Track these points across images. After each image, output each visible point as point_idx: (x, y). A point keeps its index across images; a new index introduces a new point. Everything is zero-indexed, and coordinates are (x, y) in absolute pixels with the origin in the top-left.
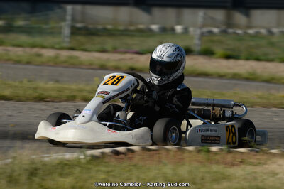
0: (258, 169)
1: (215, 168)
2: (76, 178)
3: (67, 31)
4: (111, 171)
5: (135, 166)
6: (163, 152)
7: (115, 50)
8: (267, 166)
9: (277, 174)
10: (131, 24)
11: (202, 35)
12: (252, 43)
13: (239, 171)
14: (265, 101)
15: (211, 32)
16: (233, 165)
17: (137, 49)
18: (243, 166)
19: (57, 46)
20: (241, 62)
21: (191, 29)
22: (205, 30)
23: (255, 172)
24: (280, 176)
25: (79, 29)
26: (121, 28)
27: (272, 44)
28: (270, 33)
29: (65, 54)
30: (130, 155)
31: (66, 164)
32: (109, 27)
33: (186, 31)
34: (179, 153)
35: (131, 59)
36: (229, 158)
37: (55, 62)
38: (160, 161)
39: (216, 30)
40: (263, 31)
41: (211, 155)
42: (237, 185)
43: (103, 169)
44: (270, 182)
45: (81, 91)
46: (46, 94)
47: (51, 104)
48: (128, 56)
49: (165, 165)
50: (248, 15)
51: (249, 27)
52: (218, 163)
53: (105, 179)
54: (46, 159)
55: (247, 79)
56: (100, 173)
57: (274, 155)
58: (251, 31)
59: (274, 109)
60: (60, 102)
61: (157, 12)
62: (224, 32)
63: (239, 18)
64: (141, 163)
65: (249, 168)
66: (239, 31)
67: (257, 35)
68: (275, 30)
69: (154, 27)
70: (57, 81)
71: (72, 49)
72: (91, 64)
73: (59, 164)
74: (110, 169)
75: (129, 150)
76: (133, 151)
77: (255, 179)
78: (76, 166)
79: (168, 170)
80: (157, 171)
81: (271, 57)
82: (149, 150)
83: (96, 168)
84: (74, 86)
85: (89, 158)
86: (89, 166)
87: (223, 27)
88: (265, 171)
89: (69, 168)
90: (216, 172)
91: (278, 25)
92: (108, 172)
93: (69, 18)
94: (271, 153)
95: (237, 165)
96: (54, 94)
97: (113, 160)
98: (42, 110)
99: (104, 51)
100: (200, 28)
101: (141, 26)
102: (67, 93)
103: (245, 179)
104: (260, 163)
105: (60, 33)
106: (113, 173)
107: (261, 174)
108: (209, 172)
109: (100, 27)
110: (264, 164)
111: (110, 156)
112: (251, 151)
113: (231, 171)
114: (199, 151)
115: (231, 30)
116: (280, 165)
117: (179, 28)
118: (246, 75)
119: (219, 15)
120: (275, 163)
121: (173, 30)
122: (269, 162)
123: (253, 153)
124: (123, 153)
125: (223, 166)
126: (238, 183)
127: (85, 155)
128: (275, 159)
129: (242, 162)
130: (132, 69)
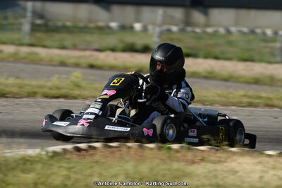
0: (219, 167)
1: (176, 165)
2: (38, 174)
3: (27, 27)
5: (97, 162)
6: (124, 149)
7: (75, 47)
8: (226, 164)
9: (237, 172)
10: (90, 21)
11: (161, 33)
12: (211, 42)
13: (200, 169)
14: (224, 100)
15: (169, 31)
16: (193, 162)
17: (96, 46)
18: (203, 164)
19: (17, 42)
20: (200, 61)
21: (150, 27)
22: (165, 28)
23: (216, 170)
24: (240, 174)
25: (39, 25)
26: (81, 25)
27: (230, 43)
28: (229, 32)
29: (25, 50)
30: (92, 152)
31: (28, 160)
32: (68, 24)
33: (145, 29)
34: (140, 150)
35: (91, 56)
36: (190, 155)
37: (16, 58)
38: (121, 158)
39: (175, 29)
40: (222, 31)
41: (172, 152)
42: (198, 183)
43: (65, 165)
44: (231, 179)
45: (41, 87)
46: (8, 89)
47: (12, 99)
48: (87, 53)
49: (127, 162)
50: (206, 14)
51: (207, 26)
52: (178, 160)
53: (67, 175)
54: (8, 155)
55: (206, 78)
56: (61, 169)
57: (234, 153)
58: (210, 30)
59: (233, 108)
60: (21, 98)
61: (116, 9)
62: (182, 30)
63: (198, 16)
64: (102, 160)
65: (210, 166)
66: (198, 30)
67: (216, 33)
68: (233, 29)
69: (113, 25)
70: (18, 78)
71: (32, 45)
72: (51, 61)
73: (20, 160)
74: (71, 165)
75: (90, 147)
76: (94, 148)
77: (216, 177)
78: (38, 162)
79: (130, 167)
80: (118, 168)
81: (229, 56)
82: (110, 147)
83: (59, 165)
84: (34, 83)
85: (50, 154)
86: (52, 162)
87: (182, 26)
88: (225, 169)
89: (31, 164)
90: (177, 170)
91: (236, 24)
92: (70, 168)
93: (29, 14)
94: (231, 151)
95: (198, 163)
96: (15, 90)
97: (75, 156)
98: (3, 106)
99: (63, 48)
100: (160, 26)
101: (101, 24)
102: (28, 89)
103: (205, 177)
104: (220, 161)
105: (19, 30)
106: (74, 170)
107: (221, 172)
108: (169, 170)
109: (59, 24)
110: (224, 162)
111: (71, 152)
112: (211, 149)
113: (192, 168)
114: (160, 148)
115: (189, 29)
116: (239, 163)
117: (138, 26)
118: (205, 74)
119: (178, 13)
120: (235, 161)
121: (132, 28)
122: (229, 160)
123: (213, 151)
124: (85, 150)
125: (184, 163)
126: (198, 180)
127: (46, 151)
128: (235, 157)
129: (202, 160)
130: (92, 66)
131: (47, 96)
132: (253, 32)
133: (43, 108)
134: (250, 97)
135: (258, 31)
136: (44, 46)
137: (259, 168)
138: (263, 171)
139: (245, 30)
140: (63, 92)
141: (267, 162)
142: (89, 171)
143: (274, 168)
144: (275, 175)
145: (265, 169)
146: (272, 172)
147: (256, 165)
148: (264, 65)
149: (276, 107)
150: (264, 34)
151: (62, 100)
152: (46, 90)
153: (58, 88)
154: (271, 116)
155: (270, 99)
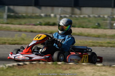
0: (76, 71)
1: (58, 71)
3: (5, 16)
4: (16, 72)
5: (26, 70)
6: (38, 64)
7: (25, 24)
8: (80, 70)
9: (83, 73)
10: (33, 14)
13: (68, 72)
16: (66, 69)
17: (34, 23)
19: (2, 23)
20: (76, 28)
24: (85, 73)
26: (29, 15)
27: (89, 21)
28: (89, 17)
30: (25, 66)
32: (24, 15)
33: (55, 16)
36: (65, 66)
38: (36, 68)
40: (87, 16)
41: (57, 65)
43: (13, 71)
45: (8, 40)
48: (31, 26)
49: (38, 69)
50: (80, 10)
51: (81, 14)
52: (60, 69)
53: (13, 75)
55: (78, 35)
57: (84, 65)
58: (82, 16)
63: (77, 11)
64: (28, 69)
65: (72, 71)
66: (77, 16)
67: (84, 17)
68: (91, 16)
69: (43, 15)
71: (8, 24)
72: (15, 30)
74: (15, 71)
75: (24, 64)
76: (26, 64)
78: (1, 70)
80: (34, 72)
82: (33, 64)
83: (10, 71)
84: (5, 39)
85: (7, 67)
86: (7, 70)
87: (70, 15)
91: (93, 13)
92: (14, 73)
94: (82, 65)
97: (17, 68)
99: (21, 24)
100: (60, 15)
101: (37, 14)
102: (3, 41)
104: (77, 69)
106: (16, 73)
109: (20, 15)
110: (79, 69)
111: (16, 66)
113: (65, 72)
115: (73, 16)
116: (85, 69)
117: (52, 15)
119: (68, 10)
120: (83, 68)
121: (50, 16)
122: (81, 68)
123: (75, 64)
124: (21, 65)
125: (62, 70)
127: (5, 66)
129: (70, 68)
130: (32, 32)
131: (10, 44)
132: (99, 16)
133: (8, 49)
134: (93, 43)
135: (101, 16)
136: (13, 24)
137: (93, 71)
138: (94, 72)
139: (96, 16)
140: (17, 42)
141: (97, 69)
142: (22, 74)
143: (99, 71)
144: (99, 74)
145: (95, 71)
146: (98, 73)
147: (92, 70)
148: (102, 30)
149: (104, 46)
150: (104, 17)
151: (16, 45)
152: (10, 41)
153: (15, 41)
154: (102, 50)
155: (102, 43)
